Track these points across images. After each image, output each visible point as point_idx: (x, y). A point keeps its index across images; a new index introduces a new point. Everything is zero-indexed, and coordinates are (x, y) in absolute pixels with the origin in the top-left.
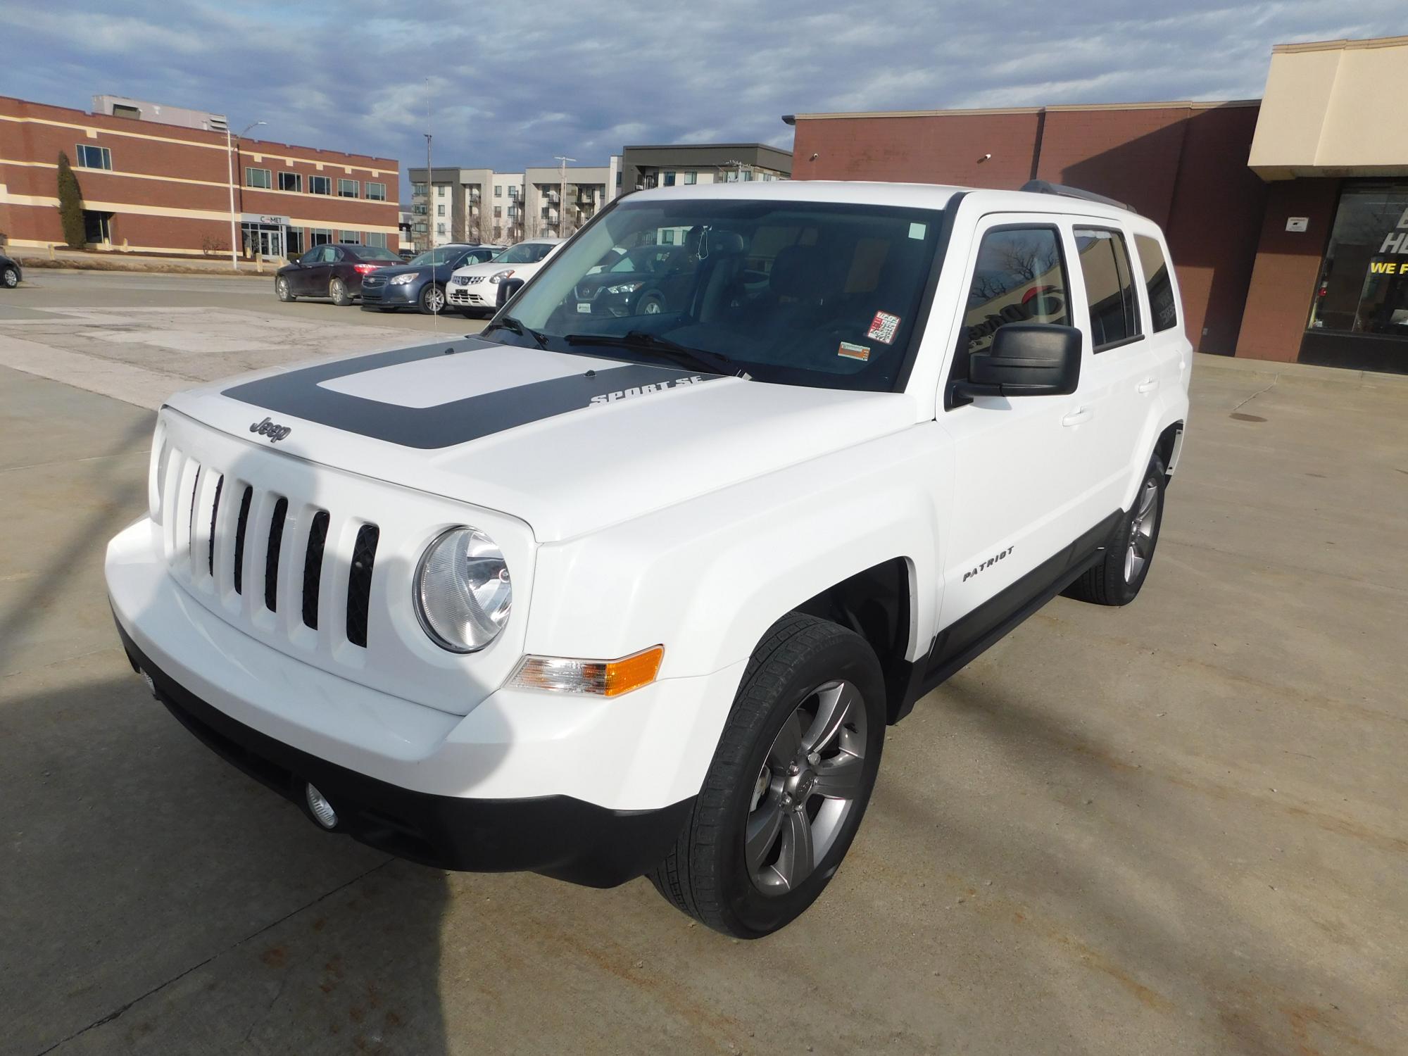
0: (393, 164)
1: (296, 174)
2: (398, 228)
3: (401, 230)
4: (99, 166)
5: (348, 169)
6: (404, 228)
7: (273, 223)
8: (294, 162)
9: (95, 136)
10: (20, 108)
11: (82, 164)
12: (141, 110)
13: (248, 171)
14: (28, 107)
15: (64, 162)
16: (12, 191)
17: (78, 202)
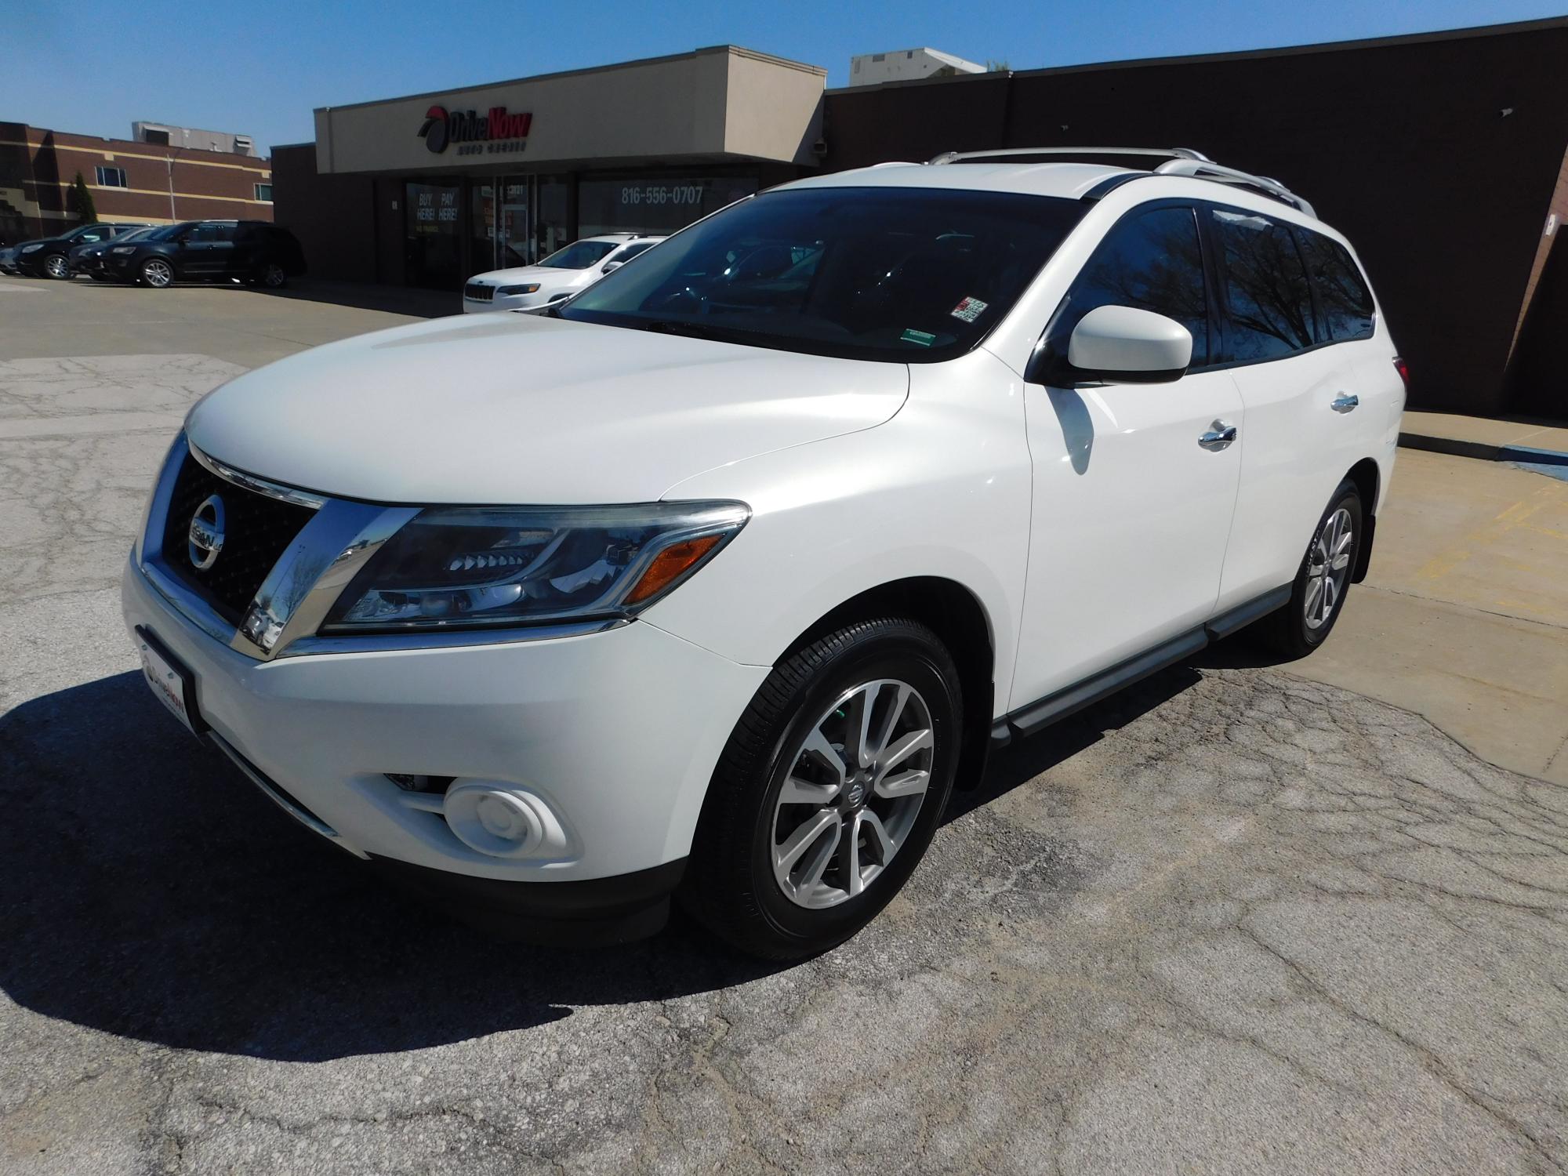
4: (116, 185)
9: (112, 159)
10: (49, 137)
11: (101, 183)
12: (170, 134)
13: (257, 186)
14: (54, 135)
15: (80, 181)
16: (43, 207)
17: (94, 216)
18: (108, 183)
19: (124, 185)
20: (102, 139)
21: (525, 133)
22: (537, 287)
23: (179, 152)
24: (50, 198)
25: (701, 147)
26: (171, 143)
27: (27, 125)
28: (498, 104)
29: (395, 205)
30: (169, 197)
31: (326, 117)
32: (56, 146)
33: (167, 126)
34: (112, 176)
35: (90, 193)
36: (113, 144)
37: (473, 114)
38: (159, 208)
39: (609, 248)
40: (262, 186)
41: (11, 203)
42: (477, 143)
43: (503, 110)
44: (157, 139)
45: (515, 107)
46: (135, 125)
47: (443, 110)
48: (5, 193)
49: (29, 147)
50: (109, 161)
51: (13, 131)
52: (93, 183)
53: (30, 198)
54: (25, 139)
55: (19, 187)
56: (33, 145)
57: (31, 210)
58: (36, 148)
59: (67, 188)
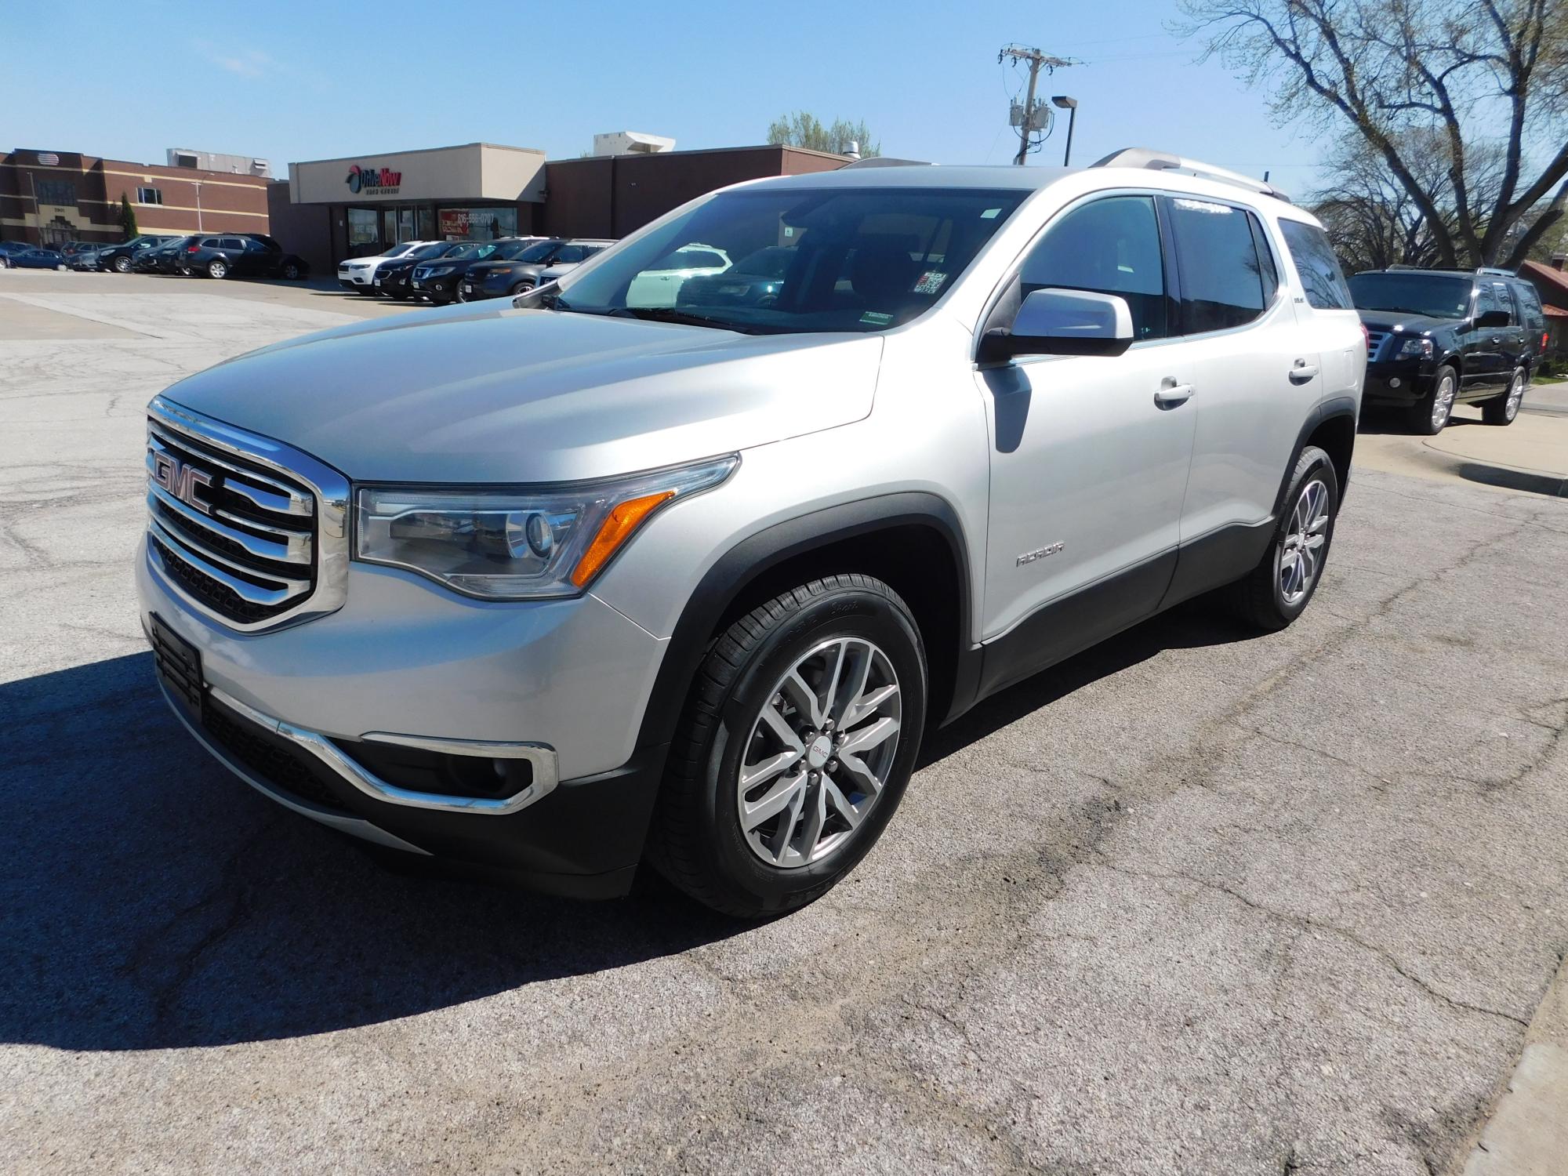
4: (154, 202)
9: (150, 181)
10: (99, 164)
11: (141, 201)
12: (199, 158)
14: (104, 162)
15: (124, 201)
16: (93, 221)
17: (135, 228)
18: (147, 202)
19: (160, 203)
20: (142, 165)
21: (398, 184)
22: (369, 266)
23: (205, 174)
24: (100, 214)
25: (472, 195)
26: (199, 166)
27: (82, 155)
28: (385, 166)
29: (341, 223)
30: (197, 212)
31: (295, 167)
32: (105, 172)
33: (196, 152)
34: (150, 196)
35: (134, 211)
36: (152, 169)
37: (373, 171)
38: (188, 221)
39: (410, 247)
41: (67, 219)
42: (375, 188)
43: (387, 170)
44: (187, 163)
45: (394, 169)
46: (169, 151)
47: (358, 168)
48: (62, 210)
49: (82, 172)
50: (148, 183)
51: (70, 159)
52: (135, 202)
53: (82, 214)
54: (80, 165)
55: (73, 205)
56: (86, 171)
57: (84, 224)
58: (88, 173)
59: (113, 206)
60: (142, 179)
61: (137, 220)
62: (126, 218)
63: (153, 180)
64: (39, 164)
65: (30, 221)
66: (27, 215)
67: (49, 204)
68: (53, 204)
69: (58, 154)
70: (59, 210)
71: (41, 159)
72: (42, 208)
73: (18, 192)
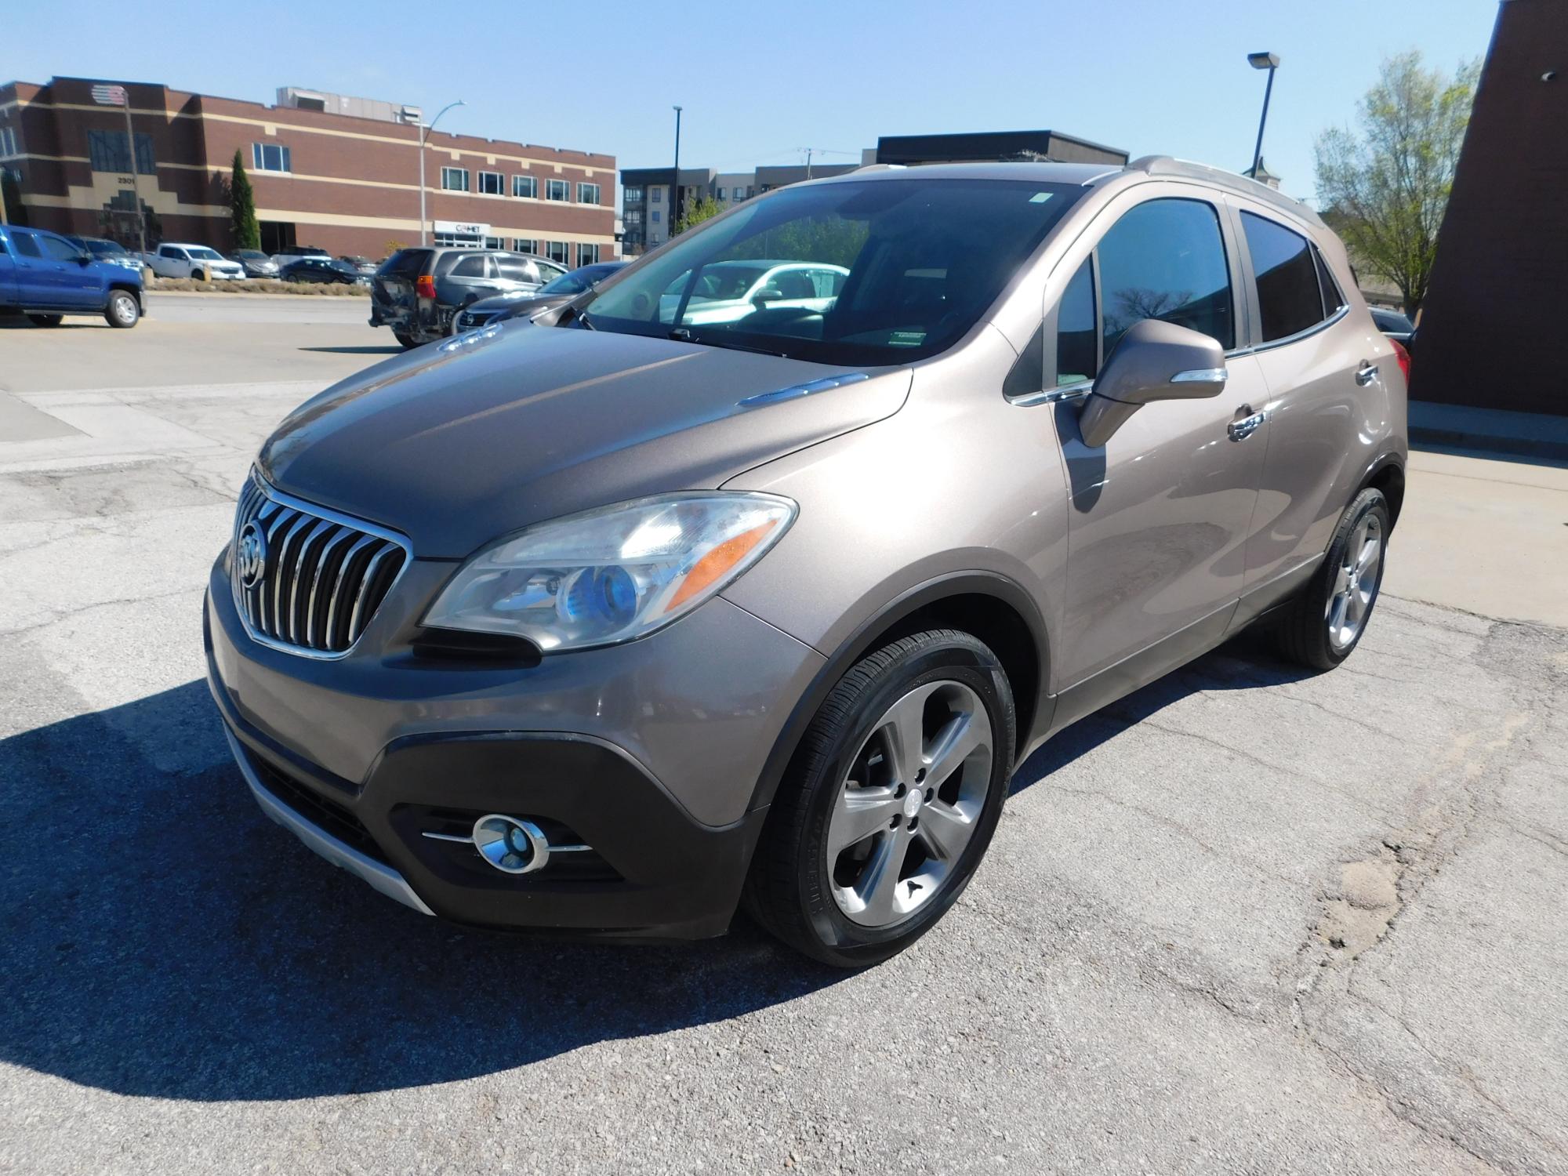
0: (610, 162)
1: (498, 174)
2: (613, 238)
3: (617, 240)
4: (278, 168)
5: (558, 167)
6: (620, 239)
7: (470, 232)
8: (497, 160)
9: (274, 133)
10: (194, 103)
11: (260, 166)
12: (326, 103)
13: (445, 171)
14: (203, 101)
15: (237, 165)
16: (182, 200)
17: (252, 212)
18: (268, 167)
19: (287, 169)
20: (262, 106)
24: (194, 187)
26: (327, 109)
27: (167, 87)
32: (205, 115)
35: (250, 182)
40: (451, 171)
41: (138, 196)
44: (311, 108)
46: (282, 92)
48: (131, 181)
49: (164, 118)
50: (270, 137)
51: (147, 95)
52: (251, 167)
53: (164, 187)
54: (162, 105)
55: (150, 173)
56: (172, 114)
57: (167, 204)
58: (176, 120)
59: (218, 175)
60: (262, 129)
61: (255, 198)
62: (239, 193)
63: (279, 131)
64: (93, 102)
65: (78, 198)
66: (73, 190)
67: (108, 170)
68: (117, 170)
69: (127, 86)
70: (125, 181)
71: (97, 93)
72: (97, 176)
73: (57, 151)
